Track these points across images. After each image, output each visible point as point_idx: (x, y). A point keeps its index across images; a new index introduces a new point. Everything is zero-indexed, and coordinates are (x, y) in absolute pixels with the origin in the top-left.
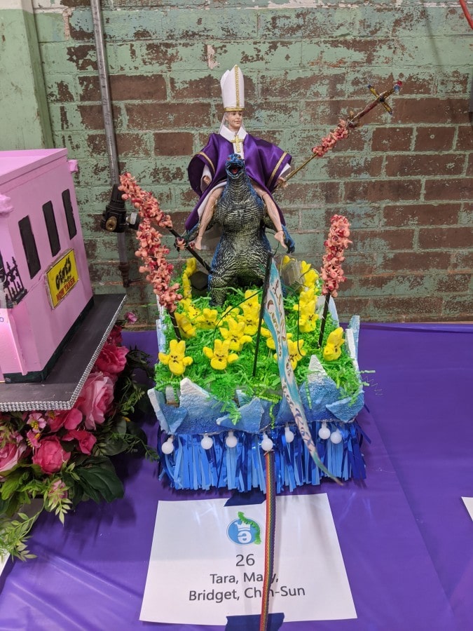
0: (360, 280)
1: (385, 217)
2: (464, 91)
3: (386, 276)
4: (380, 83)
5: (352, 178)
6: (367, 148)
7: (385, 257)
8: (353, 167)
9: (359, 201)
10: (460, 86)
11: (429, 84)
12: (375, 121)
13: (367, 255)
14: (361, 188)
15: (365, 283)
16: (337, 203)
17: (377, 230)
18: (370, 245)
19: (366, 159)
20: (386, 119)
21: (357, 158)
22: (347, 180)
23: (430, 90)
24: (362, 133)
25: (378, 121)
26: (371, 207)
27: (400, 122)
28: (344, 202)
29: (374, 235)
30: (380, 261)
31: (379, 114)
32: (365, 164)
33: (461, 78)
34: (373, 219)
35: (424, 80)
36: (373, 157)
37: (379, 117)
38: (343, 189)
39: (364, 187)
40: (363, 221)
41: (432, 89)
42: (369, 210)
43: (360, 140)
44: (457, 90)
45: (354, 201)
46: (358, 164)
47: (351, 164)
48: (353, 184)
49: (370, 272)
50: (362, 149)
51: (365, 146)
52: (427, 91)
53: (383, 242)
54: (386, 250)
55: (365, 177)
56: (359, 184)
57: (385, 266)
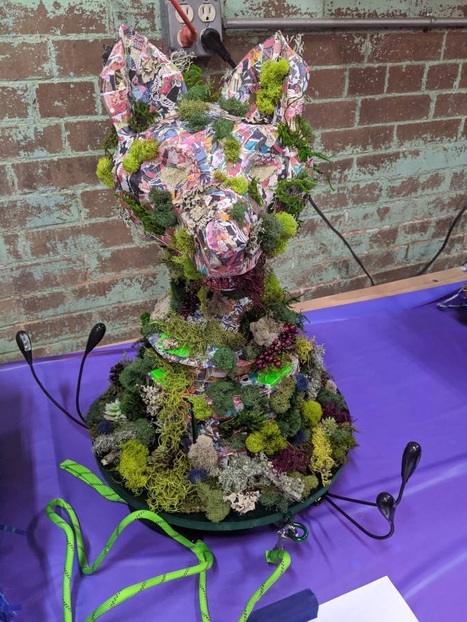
0: (74, 291)
1: (86, 207)
2: (153, 29)
3: (107, 281)
4: (26, 17)
5: (23, 158)
6: (33, 113)
7: (99, 258)
8: (18, 142)
9: (42, 189)
10: (146, 20)
11: (102, 18)
12: (33, 74)
13: (74, 258)
14: (40, 171)
15: (81, 293)
16: (10, 194)
17: (79, 224)
18: (75, 245)
19: (36, 129)
20: (51, 71)
21: (21, 129)
22: (16, 161)
23: (105, 27)
24: (19, 93)
25: (39, 73)
26: (62, 195)
27: (72, 74)
28: (20, 192)
29: (76, 231)
30: (94, 263)
31: (39, 64)
32: (36, 136)
33: (145, 10)
34: (69, 210)
35: (92, 12)
36: (46, 126)
37: (39, 69)
38: (13, 174)
39: (44, 168)
40: (57, 214)
41: (107, 25)
42: (61, 200)
43: (18, 102)
44: (143, 27)
45: (35, 189)
46: (25, 138)
47: (15, 138)
48: (27, 166)
49: (85, 279)
50: (26, 115)
51: (30, 110)
52: (101, 29)
53: (92, 239)
54: (98, 248)
55: (41, 155)
56: (35, 165)
57: (103, 269)
